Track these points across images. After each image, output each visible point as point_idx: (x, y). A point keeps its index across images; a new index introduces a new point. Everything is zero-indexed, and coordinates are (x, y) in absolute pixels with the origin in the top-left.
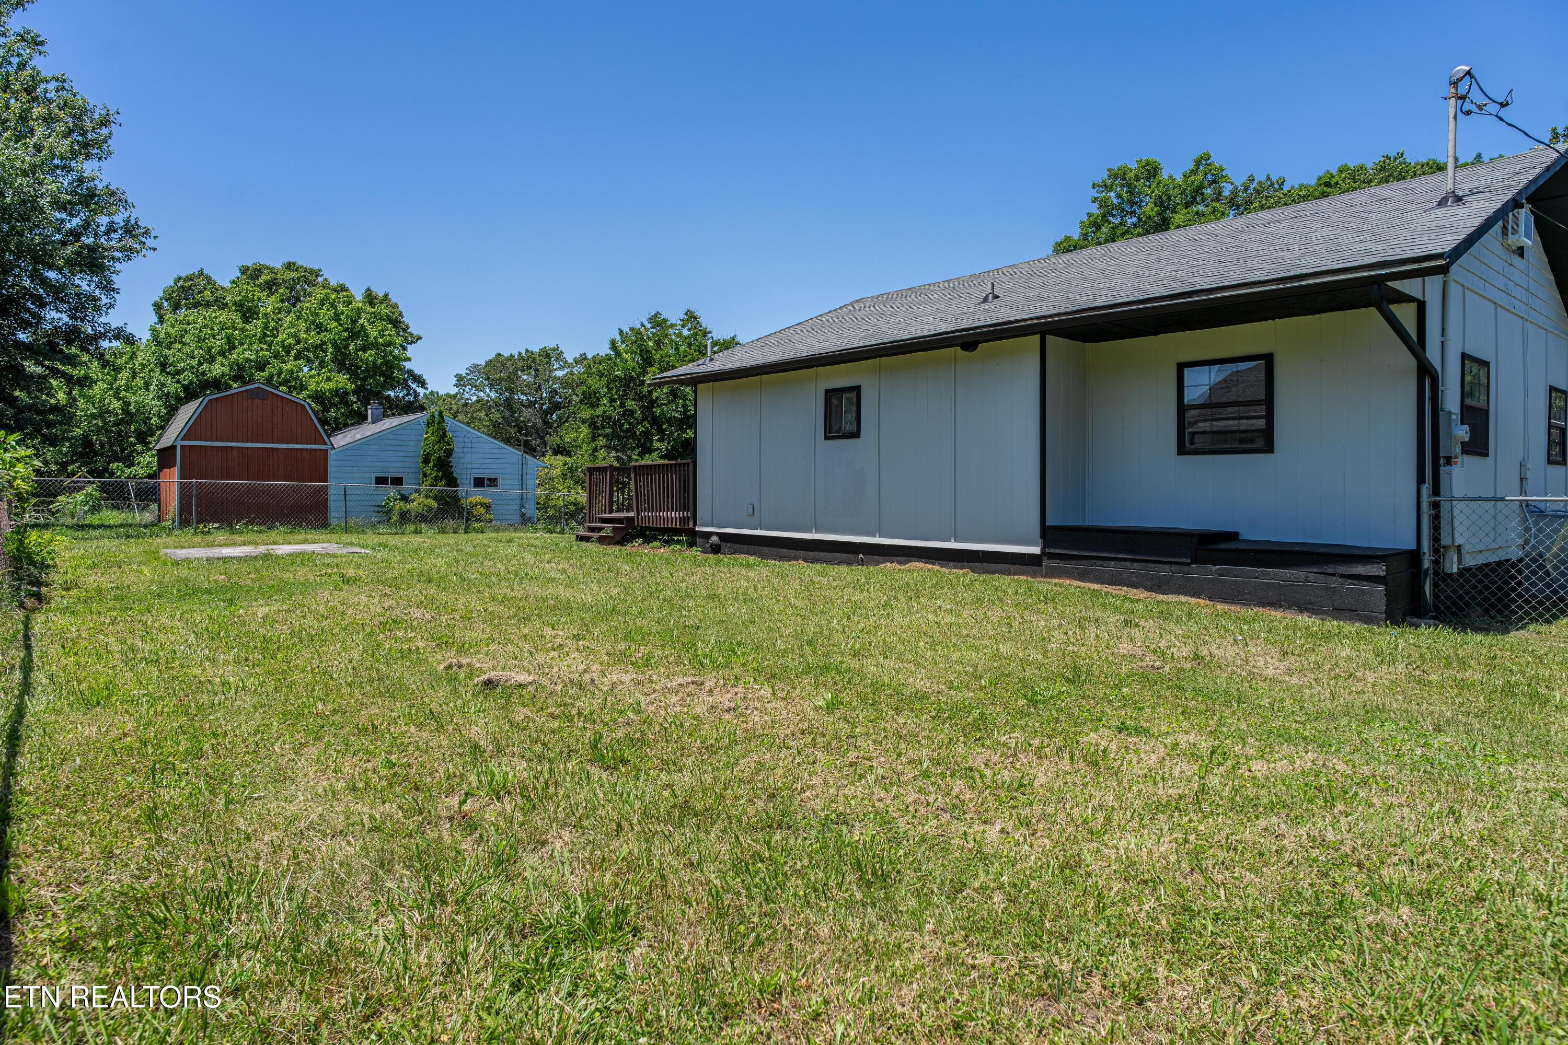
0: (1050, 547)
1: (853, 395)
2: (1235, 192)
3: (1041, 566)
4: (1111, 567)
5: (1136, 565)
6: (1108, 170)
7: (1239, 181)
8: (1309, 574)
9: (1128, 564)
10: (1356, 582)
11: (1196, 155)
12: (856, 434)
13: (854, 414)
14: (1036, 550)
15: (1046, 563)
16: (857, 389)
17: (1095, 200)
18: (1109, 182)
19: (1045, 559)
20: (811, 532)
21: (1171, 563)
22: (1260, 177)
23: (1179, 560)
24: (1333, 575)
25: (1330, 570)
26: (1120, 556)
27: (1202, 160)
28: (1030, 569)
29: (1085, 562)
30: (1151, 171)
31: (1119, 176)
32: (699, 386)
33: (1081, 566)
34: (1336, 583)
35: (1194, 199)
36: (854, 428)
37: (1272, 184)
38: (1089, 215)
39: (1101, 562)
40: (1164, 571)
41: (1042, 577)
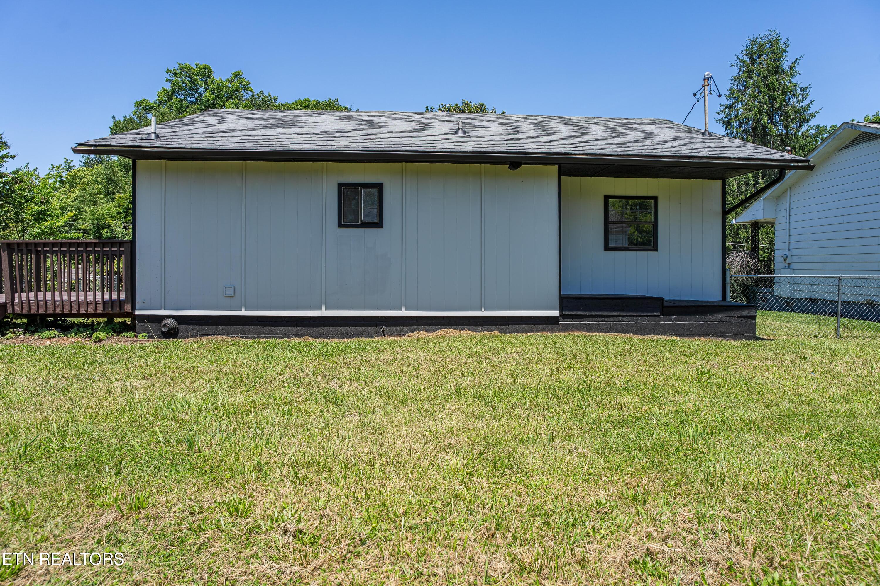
0: (566, 310)
1: (375, 191)
2: (252, 98)
3: (558, 324)
4: (609, 321)
5: (626, 319)
6: (179, 64)
7: (257, 92)
8: (723, 317)
9: (621, 318)
10: (744, 319)
11: (234, 71)
12: (379, 224)
13: (376, 207)
14: (556, 313)
15: (561, 322)
16: (380, 187)
17: (168, 80)
18: (178, 71)
19: (561, 319)
20: (321, 309)
21: (647, 316)
22: (266, 94)
23: (653, 314)
24: (734, 316)
25: (732, 314)
26: (616, 314)
27: (237, 75)
28: (549, 326)
29: (591, 319)
30: (207, 73)
31: (185, 69)
32: (139, 162)
33: (587, 322)
34: (734, 320)
35: (231, 96)
36: (377, 220)
37: (271, 99)
38: (164, 89)
39: (603, 319)
40: (644, 321)
41: (559, 331)
